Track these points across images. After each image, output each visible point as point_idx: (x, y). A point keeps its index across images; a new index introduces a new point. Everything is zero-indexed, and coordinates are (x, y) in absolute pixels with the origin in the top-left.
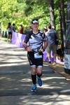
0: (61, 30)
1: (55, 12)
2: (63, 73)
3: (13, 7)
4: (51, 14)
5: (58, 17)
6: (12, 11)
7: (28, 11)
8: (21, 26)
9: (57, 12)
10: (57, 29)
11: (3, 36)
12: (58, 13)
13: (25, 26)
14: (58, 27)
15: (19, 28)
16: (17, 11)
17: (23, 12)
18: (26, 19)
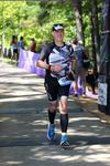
0: (93, 46)
1: (84, 20)
2: (96, 111)
3: (21, 11)
4: (78, 22)
5: (89, 27)
6: (19, 18)
7: (43, 18)
8: (33, 40)
9: (87, 19)
10: (87, 44)
11: (5, 56)
12: (88, 21)
13: (39, 40)
14: (88, 42)
15: (30, 43)
16: (26, 18)
17: (35, 19)
18: (40, 29)
